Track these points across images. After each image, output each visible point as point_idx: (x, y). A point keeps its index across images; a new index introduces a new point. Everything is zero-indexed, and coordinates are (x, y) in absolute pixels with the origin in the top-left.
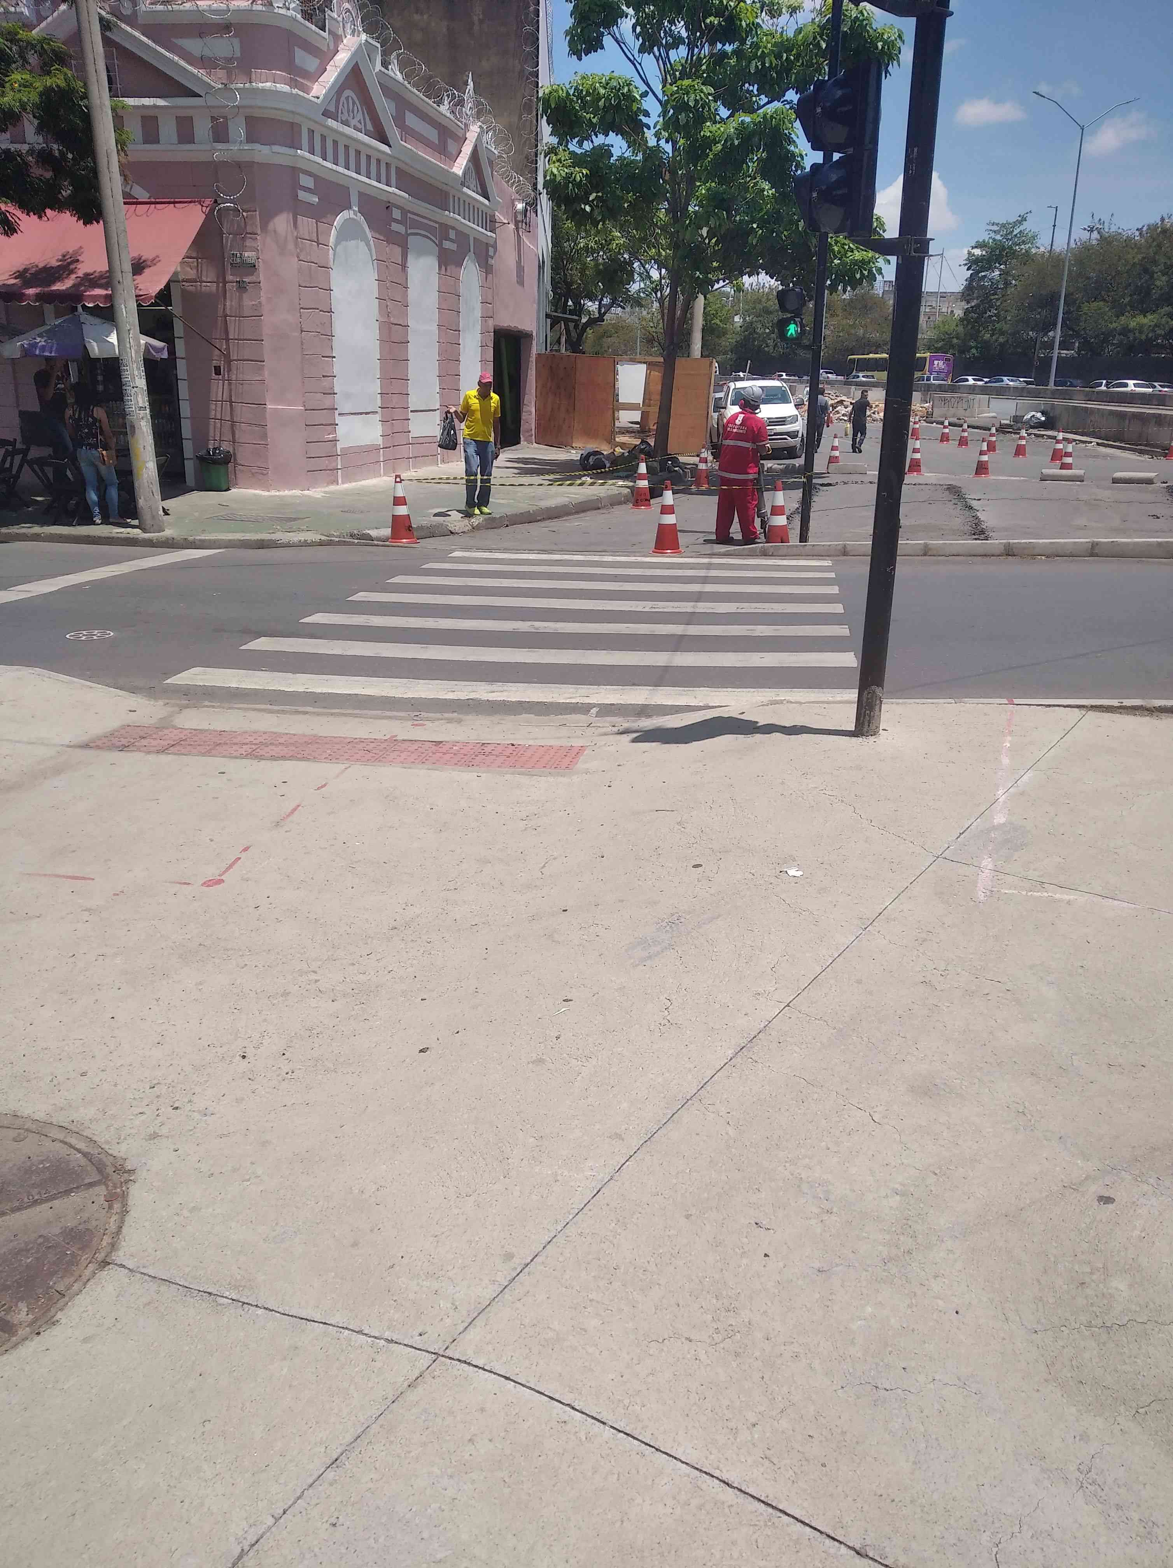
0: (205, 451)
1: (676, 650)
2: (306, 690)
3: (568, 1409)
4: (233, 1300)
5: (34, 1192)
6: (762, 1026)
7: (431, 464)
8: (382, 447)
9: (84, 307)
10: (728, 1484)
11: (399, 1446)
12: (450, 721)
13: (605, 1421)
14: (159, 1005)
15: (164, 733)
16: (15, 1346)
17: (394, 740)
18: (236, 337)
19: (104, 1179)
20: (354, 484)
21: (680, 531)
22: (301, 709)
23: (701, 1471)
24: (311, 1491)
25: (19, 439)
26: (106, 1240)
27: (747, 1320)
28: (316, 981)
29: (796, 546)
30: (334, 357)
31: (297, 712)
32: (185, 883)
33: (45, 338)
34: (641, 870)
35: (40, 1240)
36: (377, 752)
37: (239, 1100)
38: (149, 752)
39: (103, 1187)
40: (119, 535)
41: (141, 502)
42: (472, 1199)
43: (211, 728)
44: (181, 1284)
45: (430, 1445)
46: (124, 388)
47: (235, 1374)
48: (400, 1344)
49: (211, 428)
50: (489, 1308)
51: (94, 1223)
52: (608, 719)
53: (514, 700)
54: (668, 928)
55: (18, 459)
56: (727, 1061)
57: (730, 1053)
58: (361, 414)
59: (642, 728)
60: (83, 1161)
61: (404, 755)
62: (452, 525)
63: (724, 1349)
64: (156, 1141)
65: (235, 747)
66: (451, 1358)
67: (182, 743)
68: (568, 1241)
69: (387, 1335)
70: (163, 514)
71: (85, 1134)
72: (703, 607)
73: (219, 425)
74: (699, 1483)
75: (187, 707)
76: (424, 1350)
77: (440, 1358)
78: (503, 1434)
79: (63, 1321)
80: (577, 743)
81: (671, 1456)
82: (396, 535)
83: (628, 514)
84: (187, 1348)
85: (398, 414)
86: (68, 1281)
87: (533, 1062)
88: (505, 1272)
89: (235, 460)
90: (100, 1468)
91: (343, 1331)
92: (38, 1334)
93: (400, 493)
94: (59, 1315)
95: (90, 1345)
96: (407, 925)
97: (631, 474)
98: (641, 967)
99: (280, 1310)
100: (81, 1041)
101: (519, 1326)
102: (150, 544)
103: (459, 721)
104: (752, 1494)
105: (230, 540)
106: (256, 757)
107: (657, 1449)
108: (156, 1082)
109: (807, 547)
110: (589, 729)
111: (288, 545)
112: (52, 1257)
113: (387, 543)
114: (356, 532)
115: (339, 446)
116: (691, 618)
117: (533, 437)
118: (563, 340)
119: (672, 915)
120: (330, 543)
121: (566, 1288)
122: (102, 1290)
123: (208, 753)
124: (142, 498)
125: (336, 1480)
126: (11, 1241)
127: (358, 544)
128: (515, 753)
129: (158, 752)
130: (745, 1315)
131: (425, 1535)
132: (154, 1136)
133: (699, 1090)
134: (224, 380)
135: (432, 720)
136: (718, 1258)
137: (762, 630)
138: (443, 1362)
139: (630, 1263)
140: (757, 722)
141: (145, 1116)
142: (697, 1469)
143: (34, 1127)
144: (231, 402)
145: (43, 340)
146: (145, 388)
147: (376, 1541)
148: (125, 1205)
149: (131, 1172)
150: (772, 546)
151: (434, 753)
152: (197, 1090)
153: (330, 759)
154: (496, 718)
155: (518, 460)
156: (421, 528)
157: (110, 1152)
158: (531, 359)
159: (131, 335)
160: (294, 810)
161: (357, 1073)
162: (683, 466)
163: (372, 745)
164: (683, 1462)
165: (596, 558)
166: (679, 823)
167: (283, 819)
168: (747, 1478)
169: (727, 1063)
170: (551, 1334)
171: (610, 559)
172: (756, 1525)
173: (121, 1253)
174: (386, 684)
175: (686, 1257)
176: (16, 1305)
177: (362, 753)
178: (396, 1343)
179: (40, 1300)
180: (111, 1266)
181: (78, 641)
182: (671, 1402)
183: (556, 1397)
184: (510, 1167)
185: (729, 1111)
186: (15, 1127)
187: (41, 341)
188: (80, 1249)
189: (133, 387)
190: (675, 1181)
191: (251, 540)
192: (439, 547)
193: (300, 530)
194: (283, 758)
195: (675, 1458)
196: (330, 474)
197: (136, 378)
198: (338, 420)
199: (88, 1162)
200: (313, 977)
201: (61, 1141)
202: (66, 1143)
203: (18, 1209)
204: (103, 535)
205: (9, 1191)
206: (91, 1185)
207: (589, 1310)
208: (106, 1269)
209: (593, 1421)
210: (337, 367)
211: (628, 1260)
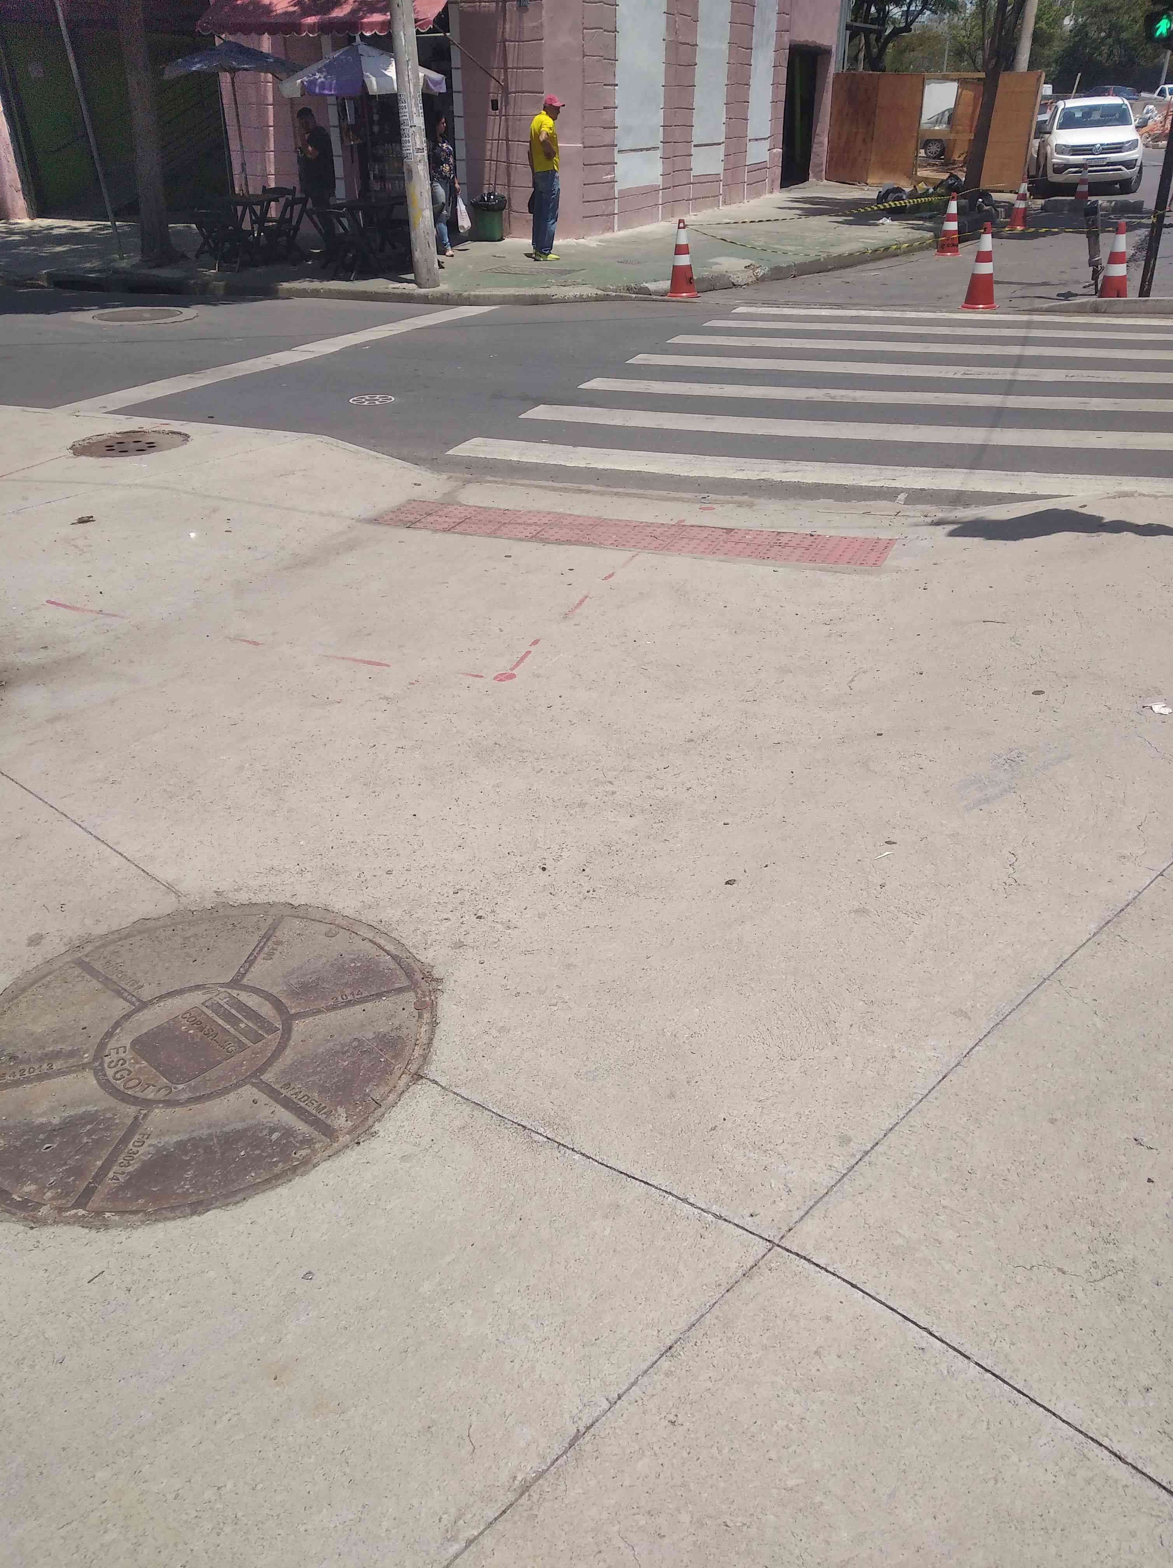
0: (480, 196)
1: (993, 426)
2: (588, 466)
3: (925, 1334)
4: (548, 1138)
5: (348, 991)
6: (1130, 897)
7: (712, 206)
8: (661, 188)
9: (362, 36)
10: (1120, 1458)
11: (737, 1344)
12: (740, 504)
13: (970, 1356)
14: (458, 806)
15: (449, 510)
16: (337, 1153)
17: (681, 526)
18: (515, 65)
19: (413, 986)
20: (630, 231)
21: (998, 282)
22: (584, 487)
23: (1086, 1435)
24: (645, 1378)
25: (298, 188)
26: (418, 1051)
27: (1130, 1257)
28: (614, 793)
29: (1135, 302)
30: (617, 85)
31: (581, 491)
32: (477, 676)
33: (325, 74)
34: (968, 692)
35: (355, 1044)
36: (665, 538)
37: (542, 916)
38: (436, 531)
39: (412, 994)
40: (396, 291)
41: (417, 255)
42: (797, 1064)
43: (495, 505)
44: (495, 1111)
45: (772, 1349)
46: (402, 127)
47: (556, 1225)
48: (730, 1222)
49: (487, 170)
50: (826, 1199)
51: (406, 1031)
52: (919, 507)
53: (810, 481)
54: (1007, 766)
55: (298, 208)
56: (1089, 936)
57: (1093, 927)
58: (641, 150)
59: (960, 519)
60: (393, 965)
61: (693, 543)
62: (735, 276)
63: (1104, 1288)
64: (461, 950)
65: (521, 528)
66: (787, 1250)
67: (467, 520)
68: (913, 1132)
69: (715, 1209)
70: (438, 267)
71: (393, 936)
72: (1024, 374)
73: (494, 168)
74: (1086, 1451)
75: (469, 481)
76: (757, 1235)
77: (776, 1248)
78: (853, 1352)
79: (381, 1134)
80: (884, 535)
81: (1048, 1410)
82: (675, 288)
83: (932, 260)
84: (505, 1186)
85: (681, 149)
86: (384, 1089)
87: (856, 911)
88: (842, 1158)
89: (510, 206)
90: (427, 1305)
91: (667, 1195)
92: (358, 1143)
93: (683, 241)
94: (377, 1126)
95: (409, 1165)
96: (705, 738)
97: (938, 212)
98: (976, 811)
99: (597, 1158)
100: (386, 837)
101: (862, 1225)
102: (425, 300)
103: (751, 505)
104: (1151, 1475)
105: (504, 296)
106: (541, 539)
107: (1031, 1399)
108: (458, 887)
109: (1149, 303)
110: (898, 518)
111: (564, 301)
112: (366, 1062)
113: (666, 297)
114: (633, 285)
115: (618, 187)
116: (1010, 388)
117: (824, 172)
118: (862, 55)
119: (1011, 750)
120: (606, 298)
121: (915, 1187)
122: (417, 1106)
123: (493, 534)
124: (418, 250)
125: (671, 1372)
126: (329, 1041)
127: (636, 299)
128: (814, 546)
129: (444, 530)
130: (1129, 1250)
131: (773, 1455)
132: (460, 945)
133: (1057, 969)
134: (500, 116)
135: (723, 503)
136: (1092, 1175)
137: (1097, 404)
138: (779, 1254)
139: (988, 1168)
140: (1102, 518)
141: (450, 923)
142: (1081, 1432)
143: (344, 923)
144: (507, 140)
145: (322, 76)
146: (423, 127)
147: (720, 1452)
148: (434, 1016)
149: (439, 980)
150: (1105, 301)
151: (725, 542)
152: (500, 900)
153: (617, 545)
154: (791, 503)
155: (805, 200)
156: (702, 280)
157: (418, 957)
158: (827, 80)
159: (410, 67)
160: (582, 601)
161: (660, 899)
162: (995, 205)
163: (659, 530)
164: (1064, 1421)
165: (897, 314)
166: (1012, 638)
167: (572, 611)
168: (1143, 1455)
169: (1090, 939)
170: (900, 1241)
171: (913, 315)
172: (1159, 1516)
173: (433, 1068)
174: (671, 460)
175: (1054, 1170)
176: (336, 1110)
177: (649, 539)
178: (726, 1220)
179: (357, 1107)
180: (424, 1081)
181: (360, 405)
182: (1045, 1345)
183: (911, 1317)
184: (838, 1032)
185: (1096, 998)
186: (327, 921)
187: (320, 77)
188: (393, 1057)
189: (411, 127)
190: (1034, 1076)
191: (525, 295)
192: (722, 302)
193: (575, 284)
194: (569, 542)
195: (1054, 1414)
196: (605, 220)
197: (414, 116)
198: (618, 158)
199: (396, 965)
200: (609, 788)
201: (370, 941)
202: (375, 943)
203: (334, 1008)
204: (379, 291)
205: (324, 988)
206: (400, 990)
207: (942, 1218)
208: (420, 1082)
209: (956, 1353)
210: (620, 97)
211: (984, 1165)
